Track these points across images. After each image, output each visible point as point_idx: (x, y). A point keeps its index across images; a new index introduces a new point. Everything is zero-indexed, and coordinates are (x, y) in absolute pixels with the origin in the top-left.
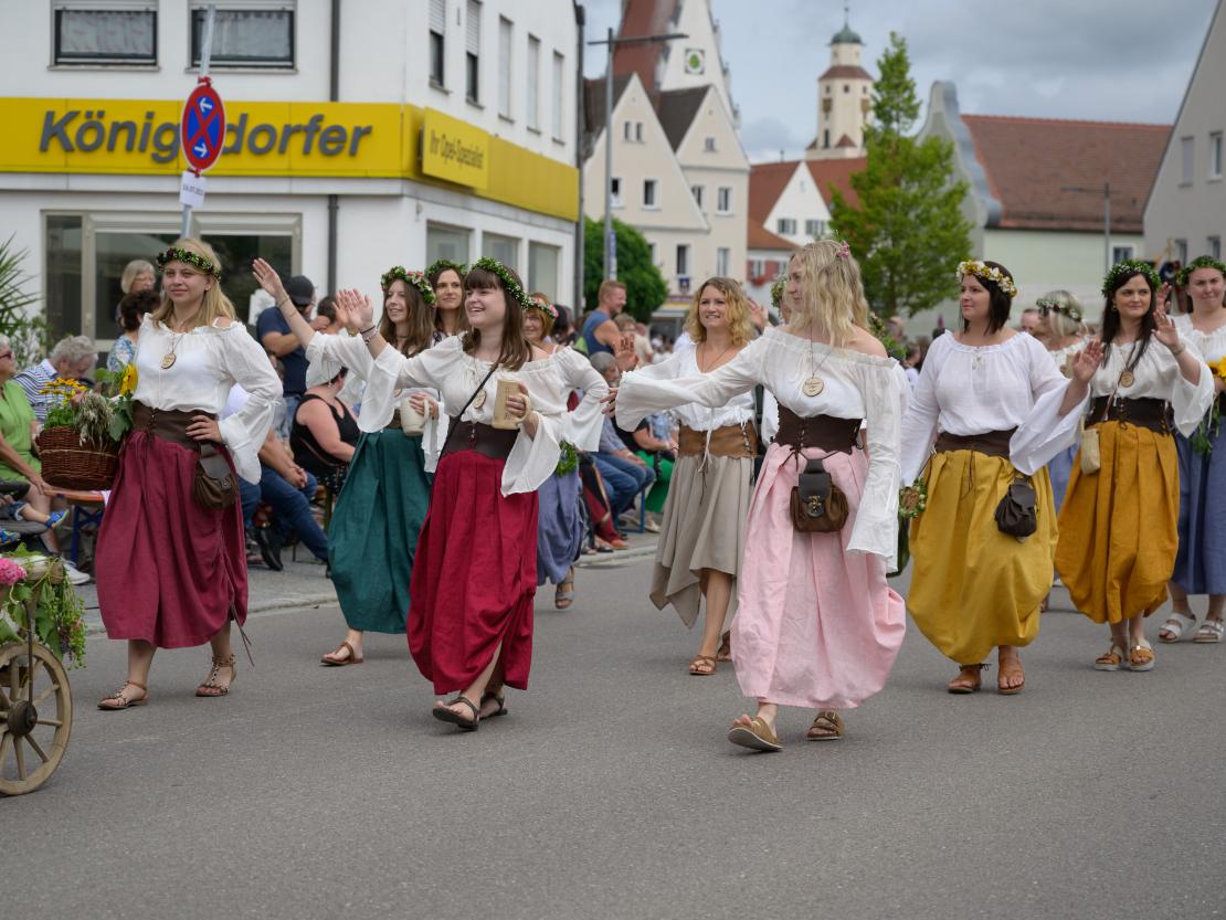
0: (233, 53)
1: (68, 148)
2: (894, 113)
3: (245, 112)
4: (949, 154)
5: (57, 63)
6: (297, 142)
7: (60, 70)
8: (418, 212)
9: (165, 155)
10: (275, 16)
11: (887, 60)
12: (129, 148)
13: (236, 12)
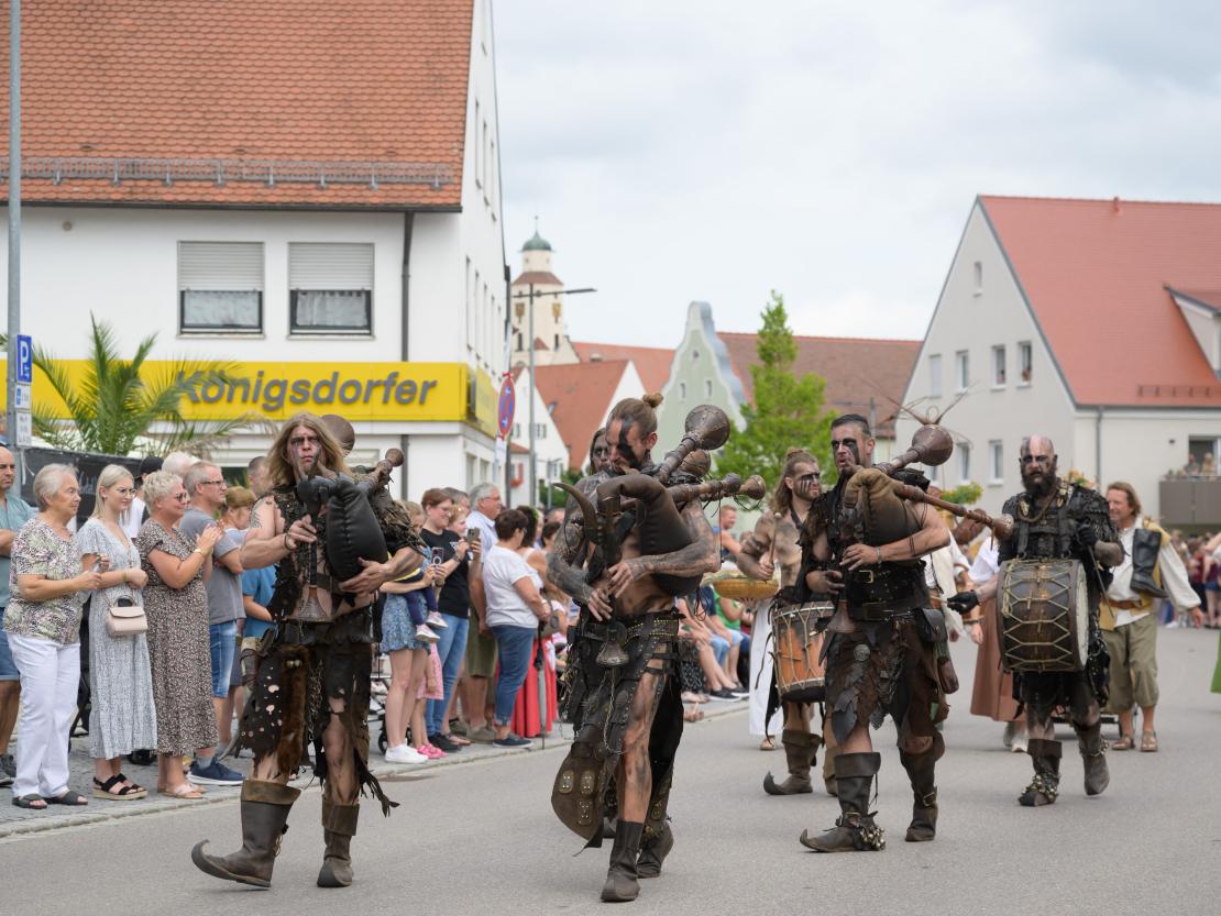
0: (322, 323)
1: (195, 401)
2: (775, 354)
3: (336, 370)
4: (821, 389)
5: (182, 333)
6: (378, 393)
7: (186, 338)
8: (465, 446)
9: (273, 405)
10: (355, 295)
11: (769, 312)
12: (244, 400)
13: (324, 292)
